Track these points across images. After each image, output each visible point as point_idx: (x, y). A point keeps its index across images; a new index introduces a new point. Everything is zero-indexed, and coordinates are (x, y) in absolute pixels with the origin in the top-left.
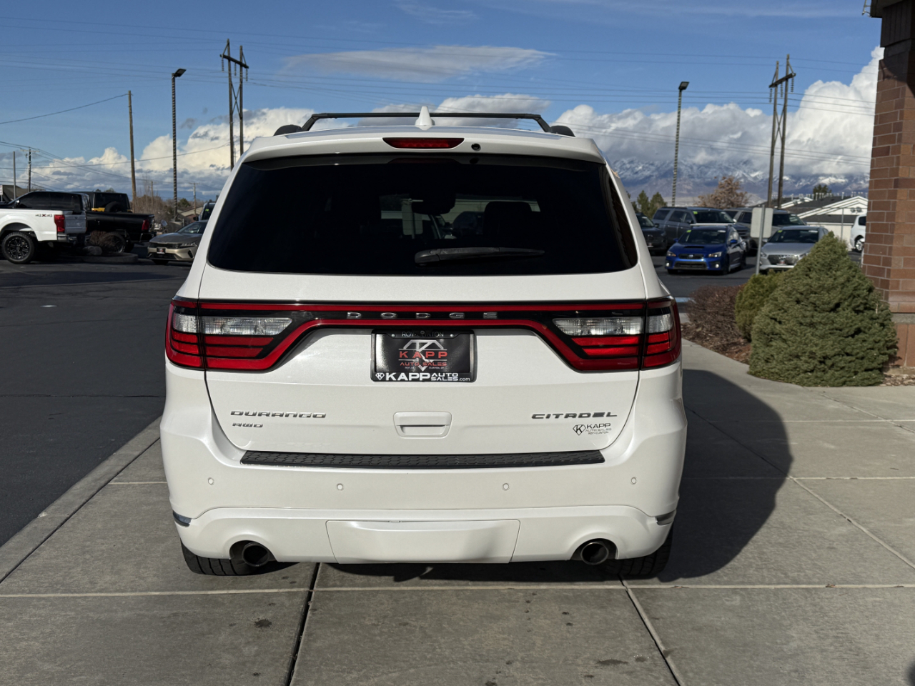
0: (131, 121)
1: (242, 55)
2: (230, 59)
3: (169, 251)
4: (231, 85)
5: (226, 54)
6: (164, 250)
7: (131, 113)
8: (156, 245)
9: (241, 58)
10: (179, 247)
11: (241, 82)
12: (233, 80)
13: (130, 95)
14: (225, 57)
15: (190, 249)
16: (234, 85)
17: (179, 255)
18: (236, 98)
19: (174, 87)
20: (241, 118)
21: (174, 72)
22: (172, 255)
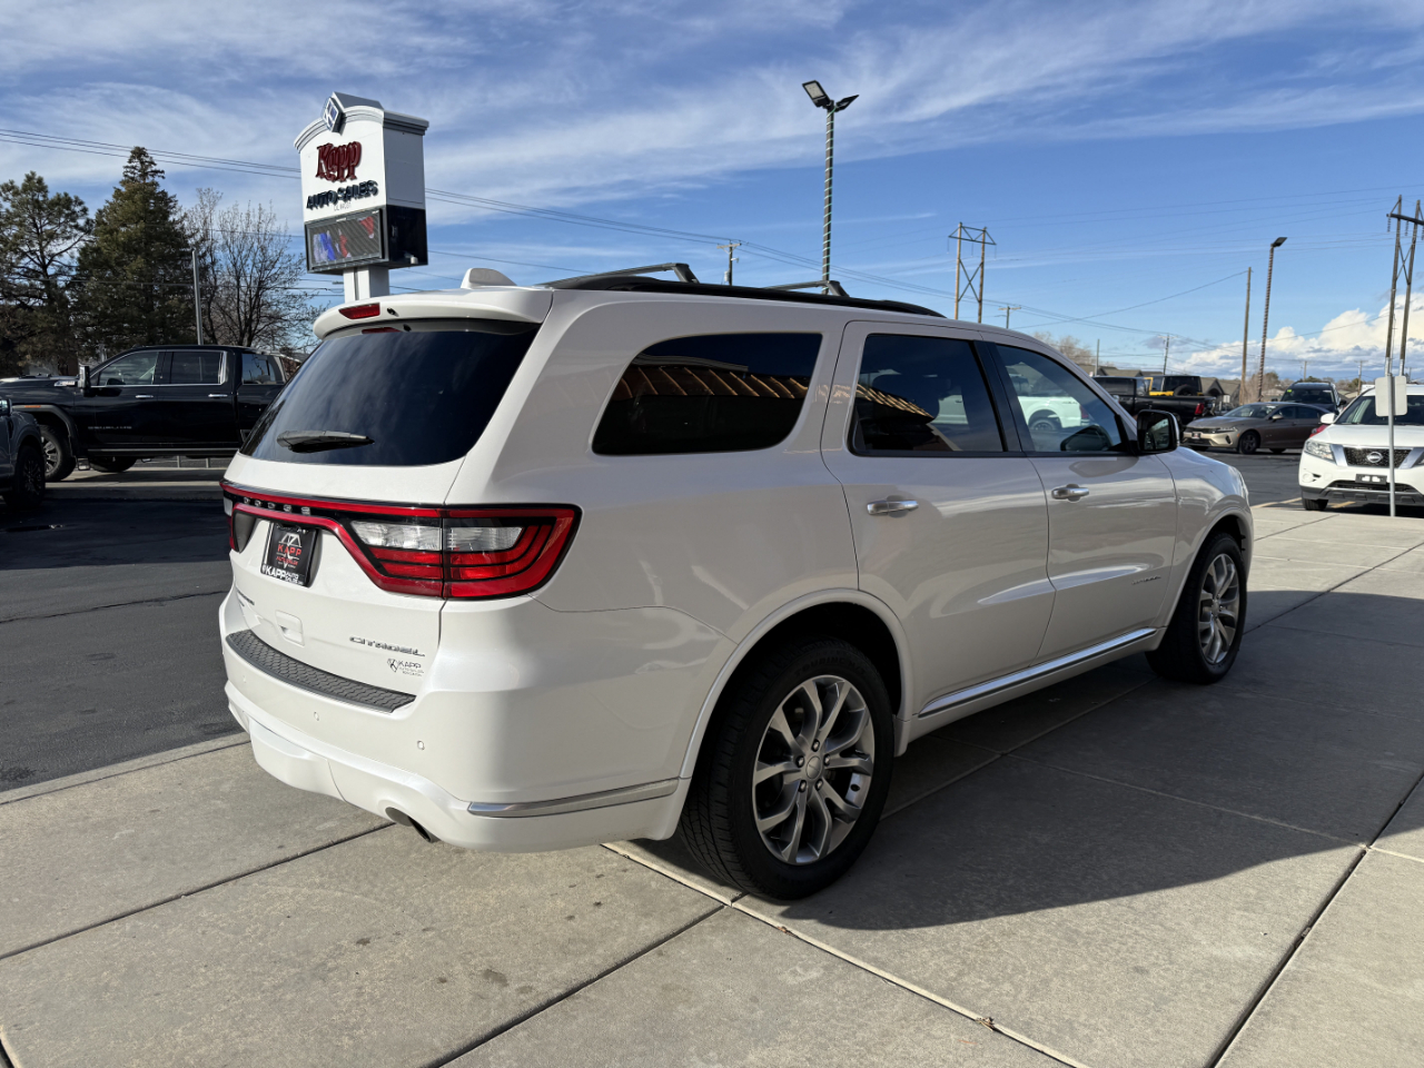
0: (1248, 299)
1: (1418, 209)
2: (1399, 217)
3: (1204, 436)
4: (1398, 246)
5: (1396, 212)
6: (1199, 435)
7: (1249, 291)
8: (1193, 430)
9: (1417, 215)
10: (1217, 431)
11: (1414, 242)
12: (1402, 241)
13: (1250, 271)
14: (1393, 216)
15: (1229, 434)
16: (1402, 247)
17: (1215, 440)
18: (1404, 261)
19: (1272, 258)
20: (1409, 283)
21: (1273, 241)
22: (1207, 441)
